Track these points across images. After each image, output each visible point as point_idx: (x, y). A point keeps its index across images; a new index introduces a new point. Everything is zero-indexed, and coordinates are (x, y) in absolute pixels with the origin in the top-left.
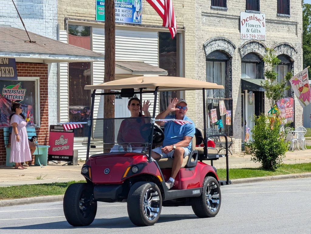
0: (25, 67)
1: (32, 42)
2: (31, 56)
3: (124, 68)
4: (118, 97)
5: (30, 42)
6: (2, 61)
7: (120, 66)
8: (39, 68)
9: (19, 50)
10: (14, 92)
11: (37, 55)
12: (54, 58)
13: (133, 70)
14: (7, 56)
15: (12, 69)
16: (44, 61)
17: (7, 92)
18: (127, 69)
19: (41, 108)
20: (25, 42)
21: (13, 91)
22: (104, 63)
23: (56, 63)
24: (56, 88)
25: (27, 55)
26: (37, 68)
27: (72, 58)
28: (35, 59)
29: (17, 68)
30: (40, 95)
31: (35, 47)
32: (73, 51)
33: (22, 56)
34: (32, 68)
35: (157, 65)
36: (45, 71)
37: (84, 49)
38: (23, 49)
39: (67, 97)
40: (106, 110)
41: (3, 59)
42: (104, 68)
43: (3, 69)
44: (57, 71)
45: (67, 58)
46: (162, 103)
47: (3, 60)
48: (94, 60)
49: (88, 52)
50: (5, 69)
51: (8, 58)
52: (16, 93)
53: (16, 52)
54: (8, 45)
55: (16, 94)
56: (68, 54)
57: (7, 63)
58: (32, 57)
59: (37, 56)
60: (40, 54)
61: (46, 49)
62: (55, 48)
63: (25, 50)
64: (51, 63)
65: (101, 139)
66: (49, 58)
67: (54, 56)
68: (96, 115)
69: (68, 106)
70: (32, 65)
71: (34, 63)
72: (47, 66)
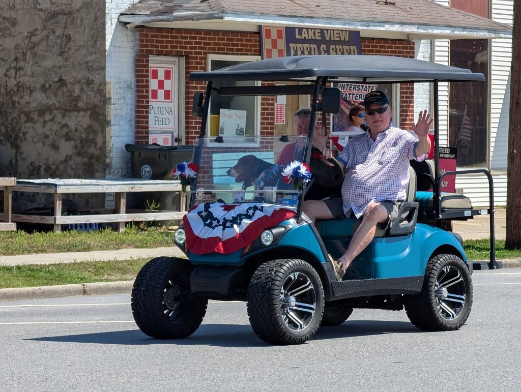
0: (376, 47)
1: (390, 3)
2: (387, 27)
5: (386, 3)
6: (338, 35)
8: (399, 48)
9: (367, 17)
10: (357, 88)
11: (396, 26)
12: (425, 32)
14: (347, 27)
15: (354, 49)
16: (408, 37)
17: (345, 88)
19: (401, 115)
20: (377, 3)
21: (356, 86)
22: (511, 41)
23: (429, 40)
25: (380, 26)
26: (396, 48)
27: (456, 33)
28: (393, 32)
29: (363, 48)
30: (400, 94)
31: (393, 12)
32: (459, 19)
33: (372, 27)
34: (388, 47)
36: (409, 53)
37: (477, 16)
38: (374, 16)
39: (447, 98)
40: (514, 122)
41: (340, 32)
42: (511, 50)
43: (340, 49)
44: (431, 53)
45: (448, 32)
47: (339, 34)
48: (494, 36)
49: (484, 21)
50: (343, 49)
51: (349, 31)
52: (361, 89)
53: (362, 21)
54: (348, 8)
55: (360, 92)
56: (451, 24)
57: (347, 39)
58: (388, 30)
59: (396, 28)
60: (402, 24)
61: (413, 16)
62: (429, 14)
63: (377, 16)
64: (421, 40)
65: (504, 173)
66: (418, 30)
67: (425, 27)
68: (496, 130)
69: (447, 114)
70: (389, 44)
71: (391, 40)
72: (414, 45)
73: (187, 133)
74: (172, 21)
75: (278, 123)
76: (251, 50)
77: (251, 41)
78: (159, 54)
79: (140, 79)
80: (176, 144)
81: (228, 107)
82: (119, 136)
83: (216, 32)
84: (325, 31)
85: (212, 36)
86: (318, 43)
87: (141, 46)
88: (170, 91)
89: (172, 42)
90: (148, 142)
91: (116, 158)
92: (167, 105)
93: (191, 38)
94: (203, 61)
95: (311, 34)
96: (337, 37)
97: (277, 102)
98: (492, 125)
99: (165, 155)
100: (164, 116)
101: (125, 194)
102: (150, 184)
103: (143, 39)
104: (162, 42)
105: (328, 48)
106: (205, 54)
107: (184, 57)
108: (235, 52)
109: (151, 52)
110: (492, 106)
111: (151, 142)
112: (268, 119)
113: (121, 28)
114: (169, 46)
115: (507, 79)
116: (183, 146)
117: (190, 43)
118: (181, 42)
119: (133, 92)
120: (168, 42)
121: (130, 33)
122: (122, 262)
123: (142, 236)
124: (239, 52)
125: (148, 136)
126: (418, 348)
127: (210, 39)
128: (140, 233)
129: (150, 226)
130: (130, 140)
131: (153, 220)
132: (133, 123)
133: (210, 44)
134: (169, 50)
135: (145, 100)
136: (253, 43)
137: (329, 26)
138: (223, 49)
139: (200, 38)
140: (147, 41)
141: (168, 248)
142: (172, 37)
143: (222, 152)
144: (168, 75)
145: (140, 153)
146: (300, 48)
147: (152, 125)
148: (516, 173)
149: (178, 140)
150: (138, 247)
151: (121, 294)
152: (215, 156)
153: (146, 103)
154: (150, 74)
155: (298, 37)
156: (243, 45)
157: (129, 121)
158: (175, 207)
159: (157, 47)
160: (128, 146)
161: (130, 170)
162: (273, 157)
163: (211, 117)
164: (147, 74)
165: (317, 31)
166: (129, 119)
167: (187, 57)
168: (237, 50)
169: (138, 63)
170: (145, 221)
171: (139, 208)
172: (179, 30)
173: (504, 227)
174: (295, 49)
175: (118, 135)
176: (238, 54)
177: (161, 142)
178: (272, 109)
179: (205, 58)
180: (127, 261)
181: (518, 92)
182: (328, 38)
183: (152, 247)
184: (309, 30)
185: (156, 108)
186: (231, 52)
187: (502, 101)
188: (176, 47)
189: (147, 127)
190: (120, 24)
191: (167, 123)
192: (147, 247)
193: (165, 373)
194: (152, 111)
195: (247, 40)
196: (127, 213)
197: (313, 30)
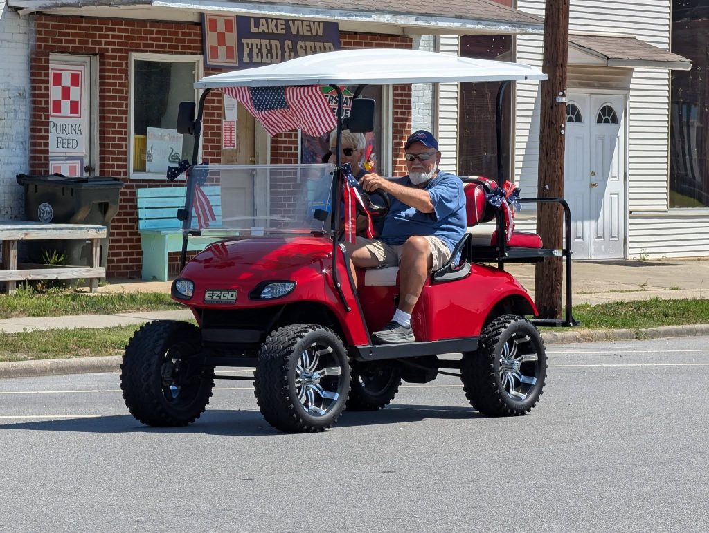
0: (360, 44)
2: (375, 18)
3: (589, 51)
4: (573, 117)
6: (309, 28)
7: (580, 46)
8: (391, 46)
9: (347, 3)
10: (334, 100)
11: (387, 16)
12: (427, 24)
13: (610, 56)
14: (320, 17)
15: (330, 48)
16: (403, 32)
18: (596, 53)
19: (394, 138)
21: (333, 97)
22: (542, 38)
23: (432, 36)
24: (430, 94)
25: (365, 16)
26: (387, 45)
27: (468, 26)
28: (384, 24)
29: (342, 46)
30: (393, 109)
32: (471, 8)
33: (354, 18)
34: (377, 45)
35: (666, 46)
37: (497, 4)
38: (357, 2)
39: (455, 115)
40: (545, 148)
41: (312, 23)
42: (541, 50)
43: (311, 47)
45: (457, 24)
46: (677, 136)
47: (310, 26)
48: (519, 31)
49: (506, 11)
50: (315, 46)
51: (323, 22)
53: (341, 9)
56: (460, 14)
57: (320, 34)
58: (376, 21)
59: (388, 19)
60: (395, 13)
61: (410, 4)
62: (431, 1)
63: (362, 3)
64: (421, 35)
65: (532, 216)
66: (416, 22)
67: (426, 18)
68: (522, 158)
69: (456, 136)
70: (377, 40)
71: (380, 35)
72: (411, 42)
73: (102, 159)
74: (81, 7)
75: (227, 147)
76: (189, 48)
77: (189, 34)
78: (63, 51)
79: (37, 85)
80: (86, 175)
81: (158, 124)
82: (8, 163)
83: (142, 22)
84: (291, 22)
85: (136, 28)
86: (281, 38)
87: (39, 40)
88: (78, 102)
89: (80, 35)
90: (48, 171)
91: (5, 193)
92: (74, 121)
93: (108, 29)
94: (124, 62)
95: (272, 25)
96: (308, 31)
97: (225, 118)
98: (517, 152)
99: (72, 189)
100: (70, 136)
101: (16, 242)
102: (50, 229)
103: (41, 31)
104: (67, 34)
105: (295, 45)
106: (127, 51)
107: (98, 56)
108: (167, 50)
109: (52, 49)
110: (517, 126)
111: (52, 172)
112: (212, 141)
113: (10, 15)
114: (77, 41)
115: (537, 89)
116: (97, 177)
117: (107, 36)
118: (94, 36)
119: (28, 104)
120: (75, 35)
121: (23, 23)
122: (12, 335)
123: (39, 300)
124: (173, 50)
125: (48, 164)
126: (415, 453)
127: (133, 31)
128: (37, 296)
129: (51, 287)
130: (24, 169)
131: (55, 278)
132: (27, 145)
133: (133, 38)
134: (77, 45)
135: (43, 114)
136: (192, 37)
137: (297, 15)
138: (151, 46)
139: (121, 30)
140: (46, 33)
141: (74, 316)
142: (81, 28)
143: (151, 186)
144: (75, 80)
145: (36, 186)
146: (257, 45)
147: (53, 149)
148: (549, 216)
149: (89, 169)
150: (33, 315)
151: (10, 380)
152: (141, 192)
153: (45, 119)
154: (51, 79)
155: (253, 29)
156: (178, 40)
157: (22, 143)
158: (85, 262)
159: (60, 41)
160: (20, 177)
161: (23, 210)
162: (219, 193)
163: (135, 139)
164: (46, 78)
165: (279, 22)
166: (21, 140)
167: (102, 56)
168: (170, 47)
169: (34, 64)
170: (43, 280)
171: (35, 262)
172: (91, 19)
173: (532, 290)
174: (250, 47)
175: (6, 162)
176: (172, 53)
177: (65, 172)
178: (219, 128)
179: (127, 58)
180: (18, 333)
181: (552, 108)
182: (294, 32)
183: (53, 316)
184: (270, 21)
185: (58, 126)
186: (161, 49)
187: (529, 120)
188: (87, 42)
189: (47, 151)
190: (10, 10)
191: (75, 145)
192: (46, 315)
193: (70, 487)
194: (53, 130)
195: (184, 34)
196: (18, 268)
197: (274, 21)
